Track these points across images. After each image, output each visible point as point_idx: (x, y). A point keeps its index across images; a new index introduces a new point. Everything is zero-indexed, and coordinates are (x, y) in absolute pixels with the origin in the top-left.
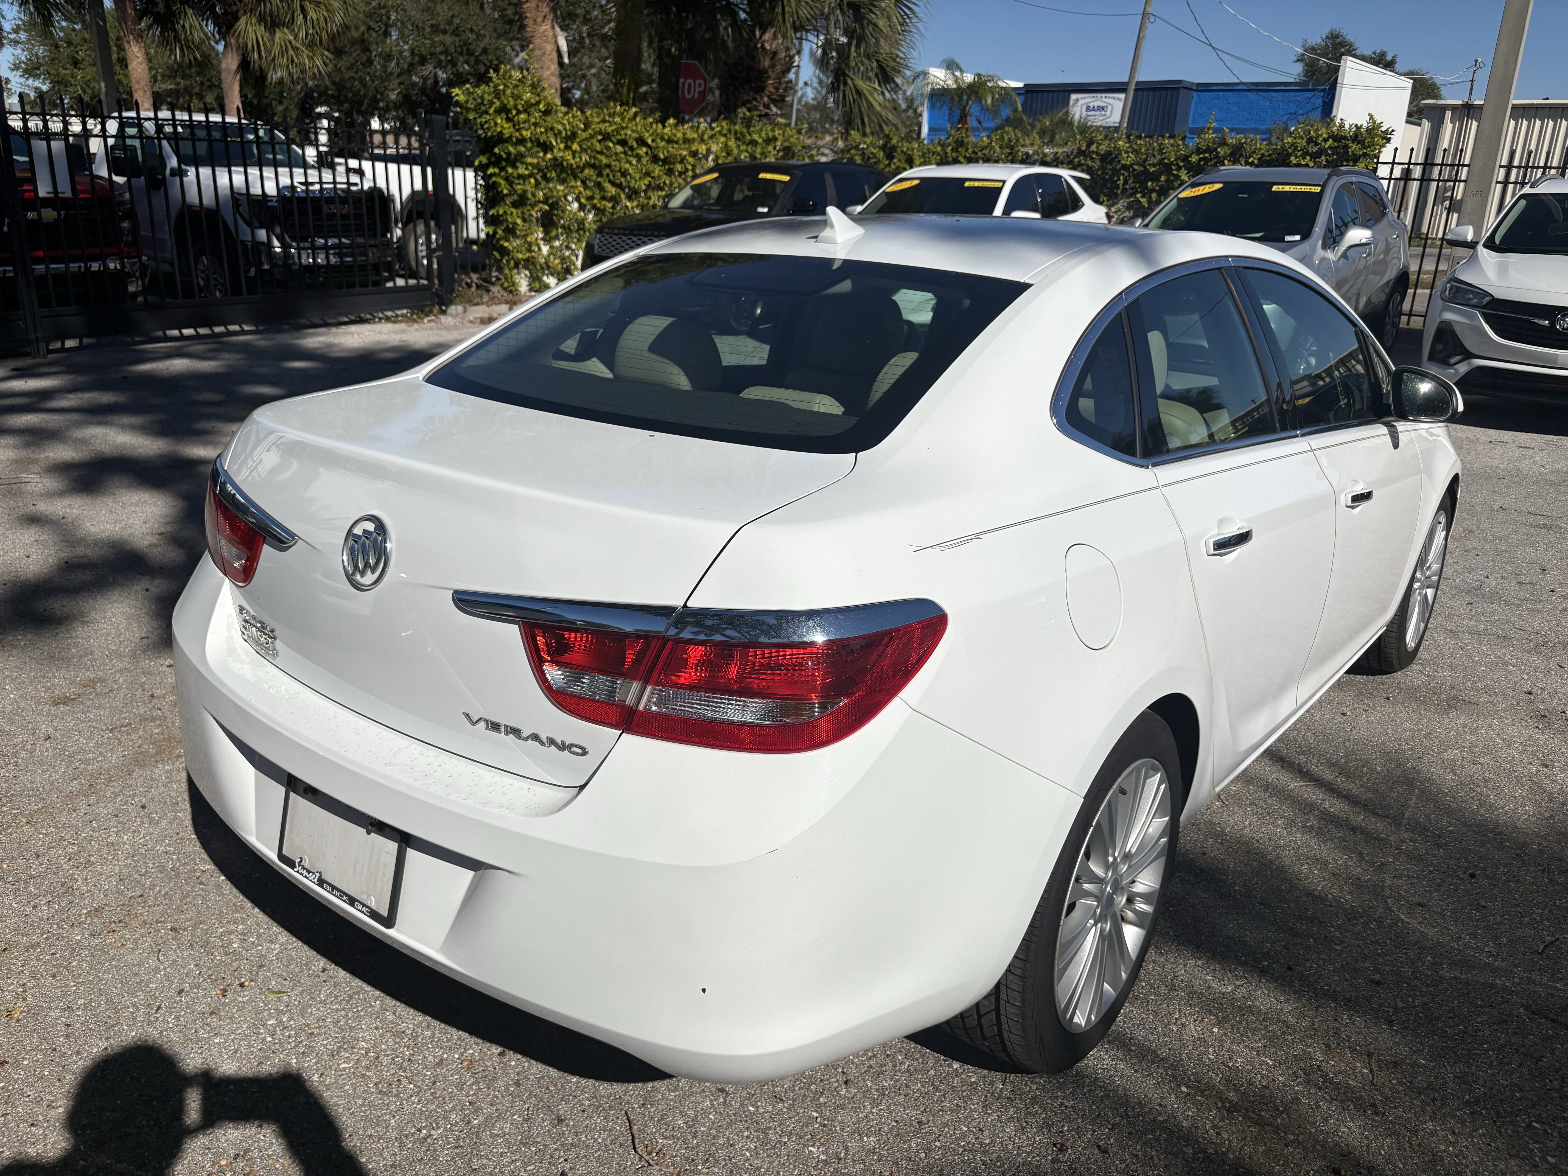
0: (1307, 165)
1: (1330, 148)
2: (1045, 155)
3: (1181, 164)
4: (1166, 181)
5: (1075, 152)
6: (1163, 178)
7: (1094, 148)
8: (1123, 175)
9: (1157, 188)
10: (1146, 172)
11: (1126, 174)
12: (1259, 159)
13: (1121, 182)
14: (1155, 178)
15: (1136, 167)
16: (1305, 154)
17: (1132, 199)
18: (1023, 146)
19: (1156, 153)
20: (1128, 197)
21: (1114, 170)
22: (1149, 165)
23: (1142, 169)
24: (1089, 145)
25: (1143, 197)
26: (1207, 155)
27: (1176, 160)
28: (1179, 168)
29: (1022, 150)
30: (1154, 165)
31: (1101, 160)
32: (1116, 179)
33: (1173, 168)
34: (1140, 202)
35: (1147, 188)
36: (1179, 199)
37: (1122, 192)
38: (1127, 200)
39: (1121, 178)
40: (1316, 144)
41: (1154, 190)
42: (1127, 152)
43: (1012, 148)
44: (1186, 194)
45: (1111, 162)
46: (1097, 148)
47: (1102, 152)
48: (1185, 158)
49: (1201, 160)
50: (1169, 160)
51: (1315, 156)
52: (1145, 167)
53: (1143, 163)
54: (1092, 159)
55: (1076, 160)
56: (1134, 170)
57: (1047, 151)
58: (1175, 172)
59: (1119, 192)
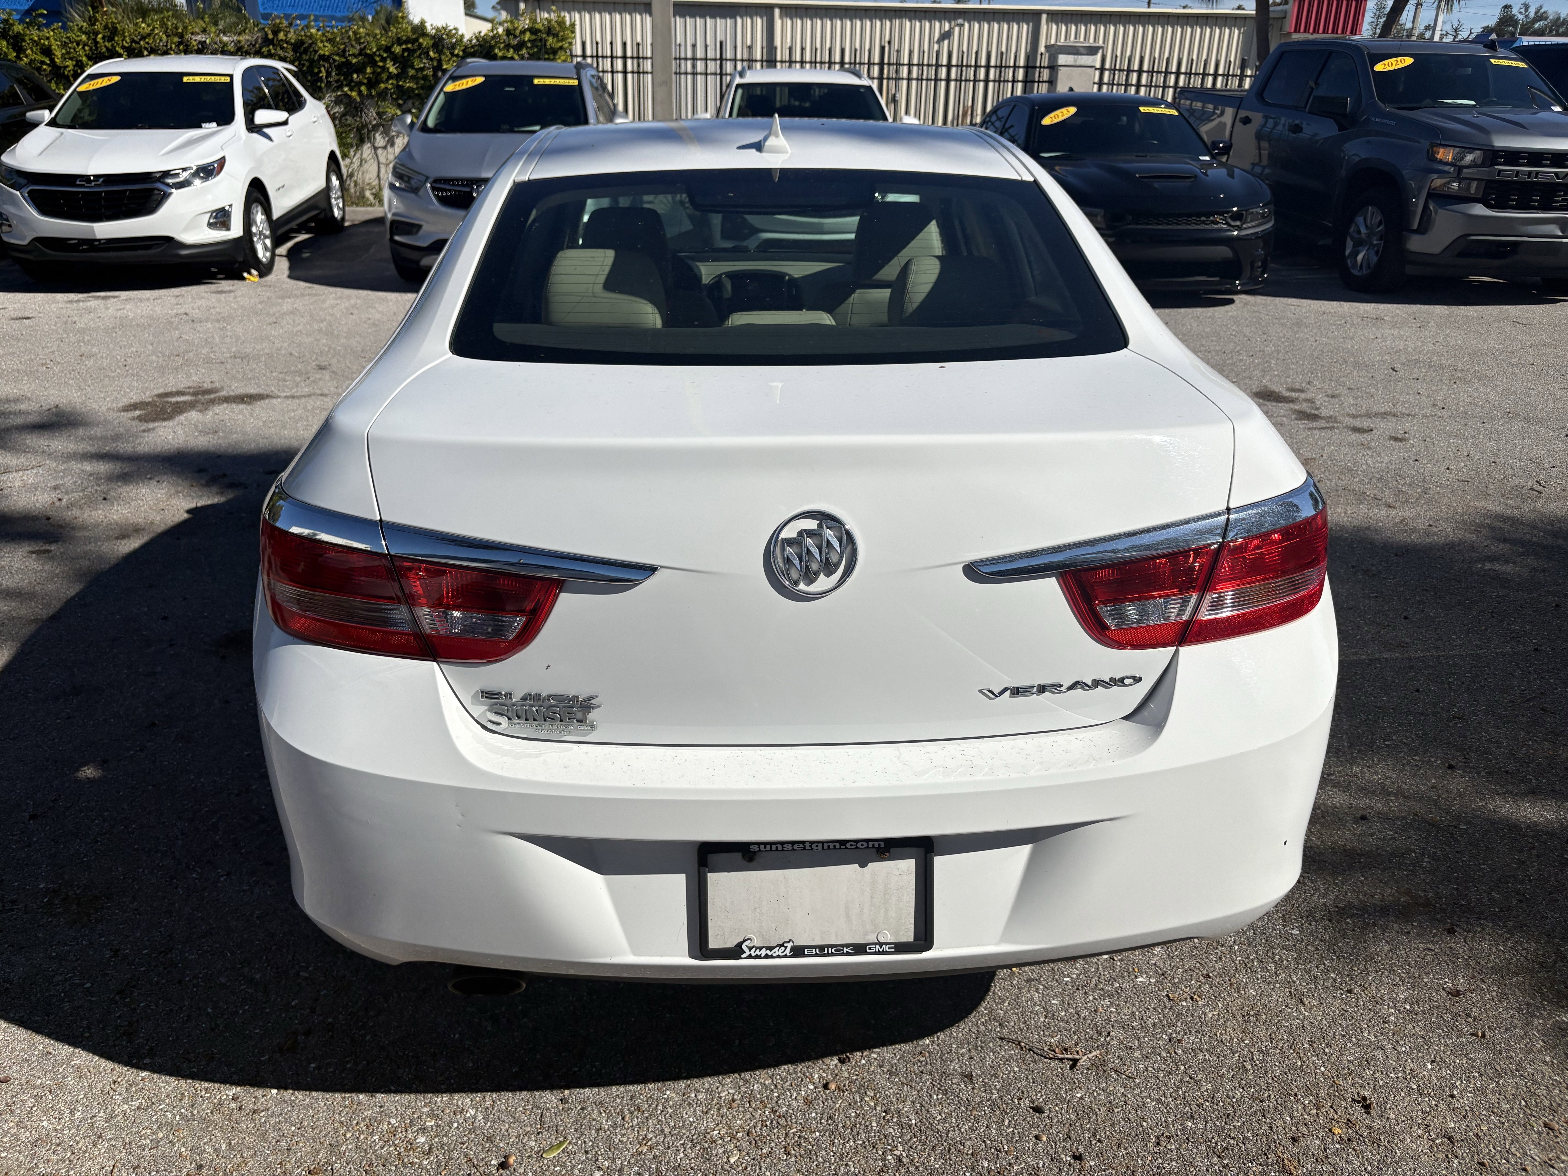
0: (512, 58)
1: (529, 41)
2: (225, 45)
3: (385, 55)
4: (372, 73)
5: (260, 41)
6: (369, 70)
7: (281, 36)
8: (324, 66)
9: (365, 81)
10: (348, 63)
11: (327, 65)
12: (463, 51)
13: (323, 74)
14: (360, 70)
15: (337, 58)
16: (508, 46)
17: (339, 93)
18: (192, 34)
19: (354, 43)
20: (334, 91)
21: (311, 61)
22: (349, 55)
23: (343, 60)
24: (276, 33)
25: (351, 90)
26: (410, 46)
27: (378, 50)
28: (384, 60)
29: (194, 38)
30: (354, 55)
31: (293, 50)
32: (316, 70)
33: (377, 59)
34: (349, 96)
35: (352, 80)
36: (445, 93)
37: (326, 85)
38: (334, 94)
39: (323, 69)
40: (515, 37)
41: (362, 84)
42: (322, 41)
43: (181, 36)
44: (450, 87)
45: (305, 51)
46: (286, 35)
47: (293, 41)
48: (388, 49)
49: (404, 50)
50: (371, 50)
51: (518, 48)
52: (346, 58)
53: (343, 53)
54: (282, 48)
55: (264, 49)
56: (334, 61)
57: (225, 39)
58: (381, 64)
59: (323, 85)
